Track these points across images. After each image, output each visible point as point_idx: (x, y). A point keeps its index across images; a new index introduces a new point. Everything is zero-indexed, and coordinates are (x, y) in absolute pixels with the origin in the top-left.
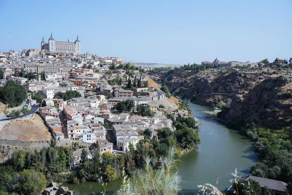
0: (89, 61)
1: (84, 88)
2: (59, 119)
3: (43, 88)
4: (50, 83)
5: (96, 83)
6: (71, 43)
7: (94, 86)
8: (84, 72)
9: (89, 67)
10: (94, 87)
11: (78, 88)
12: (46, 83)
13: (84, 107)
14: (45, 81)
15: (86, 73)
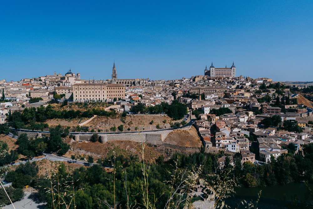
0: (242, 82)
1: (236, 105)
2: (210, 130)
3: (202, 106)
4: (208, 102)
5: (246, 101)
6: (228, 68)
7: (244, 103)
8: (236, 92)
9: (242, 88)
10: (244, 105)
11: (229, 105)
12: (205, 102)
13: (233, 121)
14: (205, 100)
15: (238, 93)
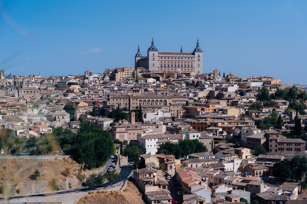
0: (218, 85)
1: (211, 135)
2: (169, 191)
3: (139, 135)
4: (151, 127)
5: (233, 126)
6: (186, 54)
7: (228, 130)
8: (211, 106)
9: (220, 97)
10: (229, 133)
11: (199, 135)
12: (144, 127)
13: (212, 170)
14: (143, 123)
15: (213, 108)
